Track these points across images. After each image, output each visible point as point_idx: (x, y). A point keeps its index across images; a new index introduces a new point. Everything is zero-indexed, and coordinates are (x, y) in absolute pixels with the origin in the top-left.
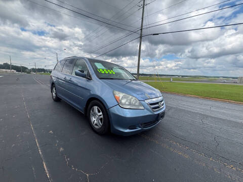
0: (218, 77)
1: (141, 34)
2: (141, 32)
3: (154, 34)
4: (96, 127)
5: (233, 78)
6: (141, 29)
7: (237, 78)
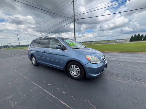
0: (115, 40)
1: (74, 19)
2: (74, 17)
3: (82, 19)
4: (75, 76)
5: (121, 40)
6: (74, 16)
7: (123, 40)
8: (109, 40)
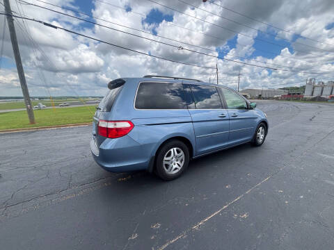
8: (74, 98)
